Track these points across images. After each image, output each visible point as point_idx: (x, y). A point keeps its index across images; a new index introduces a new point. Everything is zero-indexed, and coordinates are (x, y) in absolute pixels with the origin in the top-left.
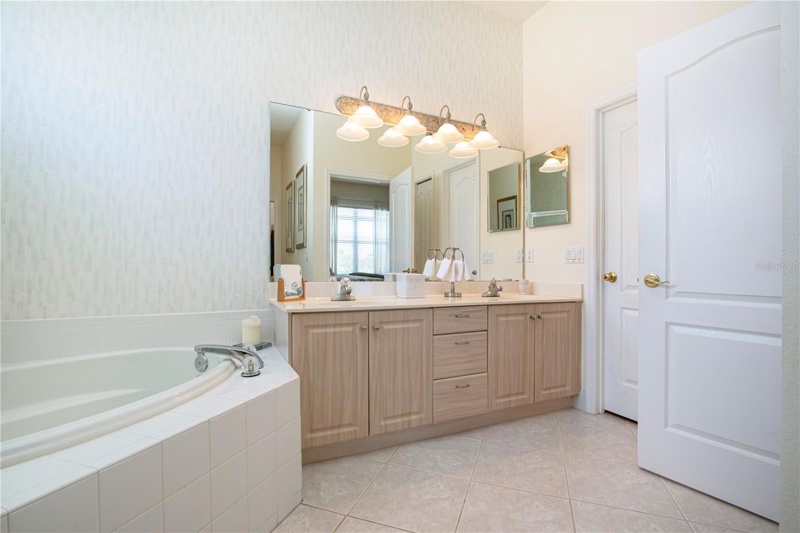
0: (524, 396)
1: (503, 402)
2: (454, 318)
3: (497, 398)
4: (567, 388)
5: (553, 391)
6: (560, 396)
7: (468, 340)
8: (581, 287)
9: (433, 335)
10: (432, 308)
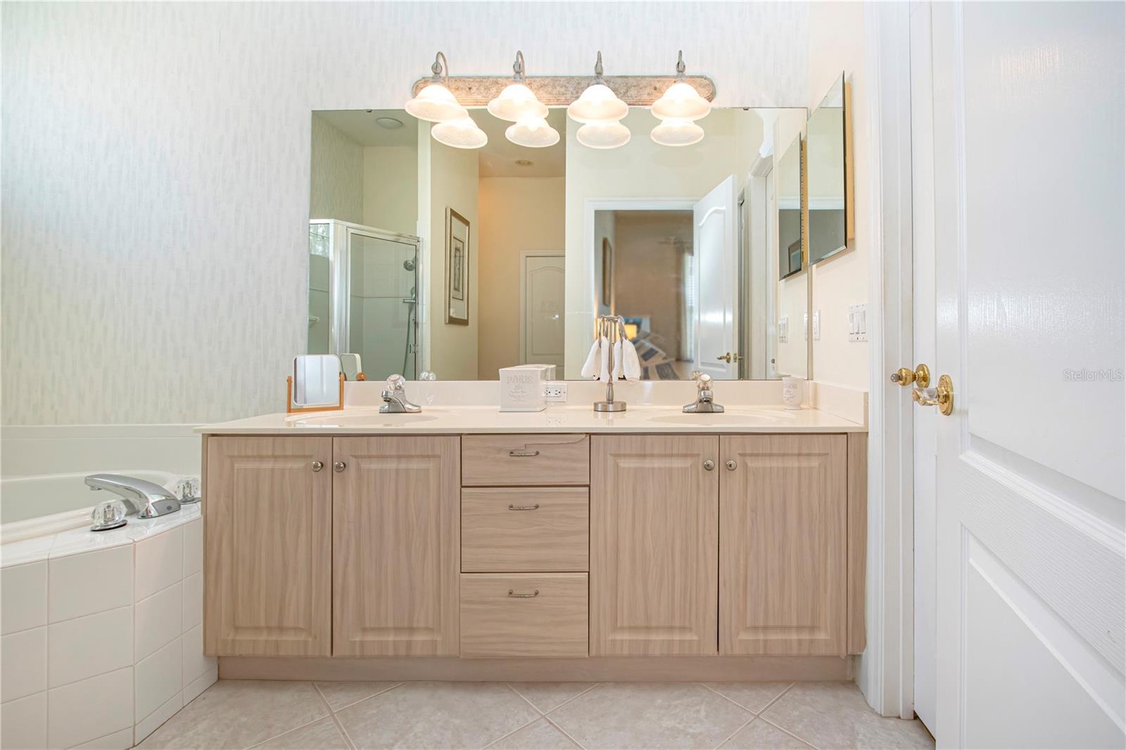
0: (688, 637)
1: (630, 641)
2: (506, 456)
3: (615, 628)
4: (821, 636)
5: (774, 636)
6: (795, 652)
7: (540, 502)
8: (863, 396)
9: (462, 487)
10: (461, 435)
